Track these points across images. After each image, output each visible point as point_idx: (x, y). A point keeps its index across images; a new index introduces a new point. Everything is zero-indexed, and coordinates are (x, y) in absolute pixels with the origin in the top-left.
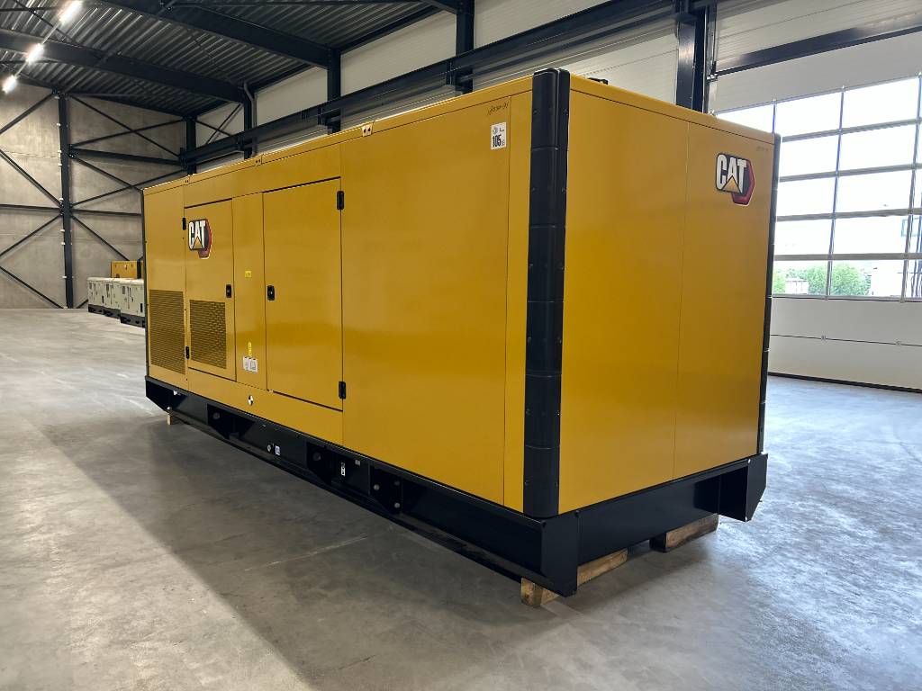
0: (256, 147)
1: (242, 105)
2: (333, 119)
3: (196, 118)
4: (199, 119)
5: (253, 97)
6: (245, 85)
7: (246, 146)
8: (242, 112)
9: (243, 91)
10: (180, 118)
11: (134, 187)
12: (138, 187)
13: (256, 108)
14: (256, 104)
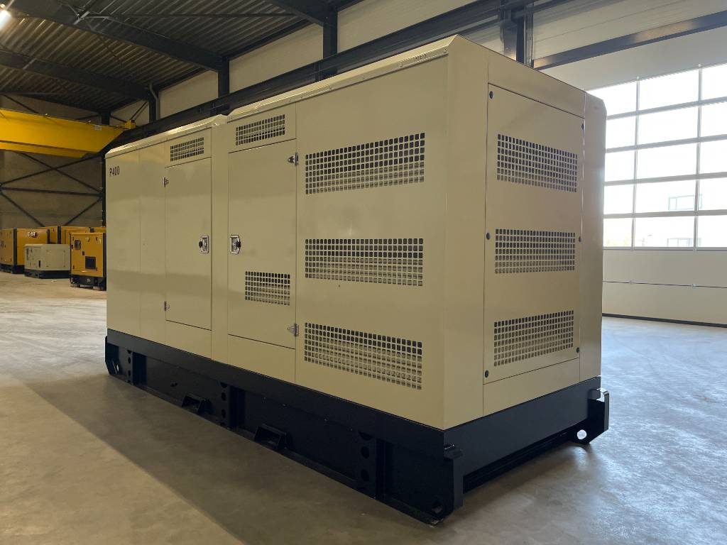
1: (148, 103)
3: (110, 114)
4: (112, 114)
5: (158, 96)
6: (150, 85)
8: (148, 108)
9: (149, 92)
10: (96, 113)
11: (56, 169)
12: (59, 169)
13: (159, 105)
14: (159, 101)
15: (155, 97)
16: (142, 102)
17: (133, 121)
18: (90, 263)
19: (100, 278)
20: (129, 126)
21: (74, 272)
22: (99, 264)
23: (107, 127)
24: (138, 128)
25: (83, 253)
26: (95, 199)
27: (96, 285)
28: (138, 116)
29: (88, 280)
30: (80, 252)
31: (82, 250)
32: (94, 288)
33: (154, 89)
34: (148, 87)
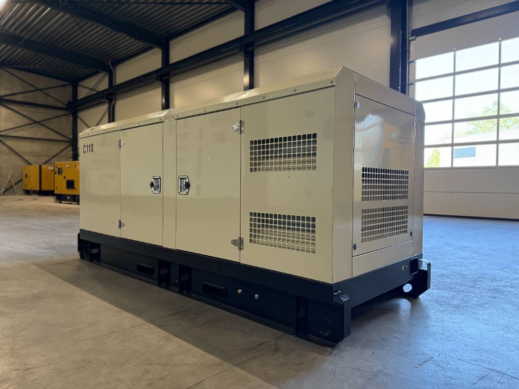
0: (115, 97)
1: (107, 74)
2: (165, 78)
3: (78, 83)
4: (80, 84)
5: (114, 69)
7: (110, 97)
8: (107, 78)
9: (108, 65)
10: (68, 83)
11: (39, 122)
12: (41, 122)
13: (115, 76)
14: (115, 73)
16: (103, 74)
18: (70, 184)
21: (56, 192)
25: (65, 177)
26: (67, 144)
27: (75, 201)
29: (69, 198)
30: (61, 177)
31: (63, 175)
32: (73, 203)
33: (112, 64)
34: (108, 62)
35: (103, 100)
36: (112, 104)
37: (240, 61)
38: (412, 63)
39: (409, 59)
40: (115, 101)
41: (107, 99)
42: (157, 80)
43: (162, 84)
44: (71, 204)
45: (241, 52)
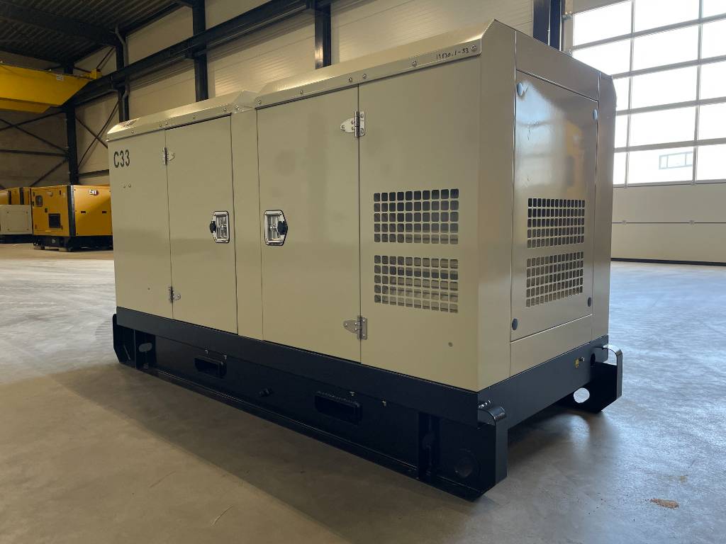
0: (129, 85)
1: (115, 49)
2: (199, 54)
3: (73, 65)
4: (76, 65)
5: (125, 40)
6: (117, 29)
7: (120, 85)
8: (115, 54)
9: (115, 35)
10: (58, 65)
11: (16, 126)
12: (19, 127)
13: (127, 50)
14: (127, 46)
15: (123, 42)
16: (109, 48)
17: (98, 70)
18: (54, 221)
19: (67, 237)
20: (94, 75)
21: (36, 235)
22: (64, 221)
23: (69, 77)
24: (103, 78)
25: (46, 211)
26: (61, 160)
27: (62, 245)
28: (104, 65)
29: (54, 241)
30: (42, 209)
31: (44, 207)
32: (60, 249)
33: (120, 32)
34: (114, 30)
35: (110, 90)
36: (124, 96)
37: (309, 24)
38: (568, 20)
39: (563, 13)
40: (129, 91)
41: (116, 88)
42: (187, 57)
43: (195, 62)
44: (57, 250)
45: (310, 10)
